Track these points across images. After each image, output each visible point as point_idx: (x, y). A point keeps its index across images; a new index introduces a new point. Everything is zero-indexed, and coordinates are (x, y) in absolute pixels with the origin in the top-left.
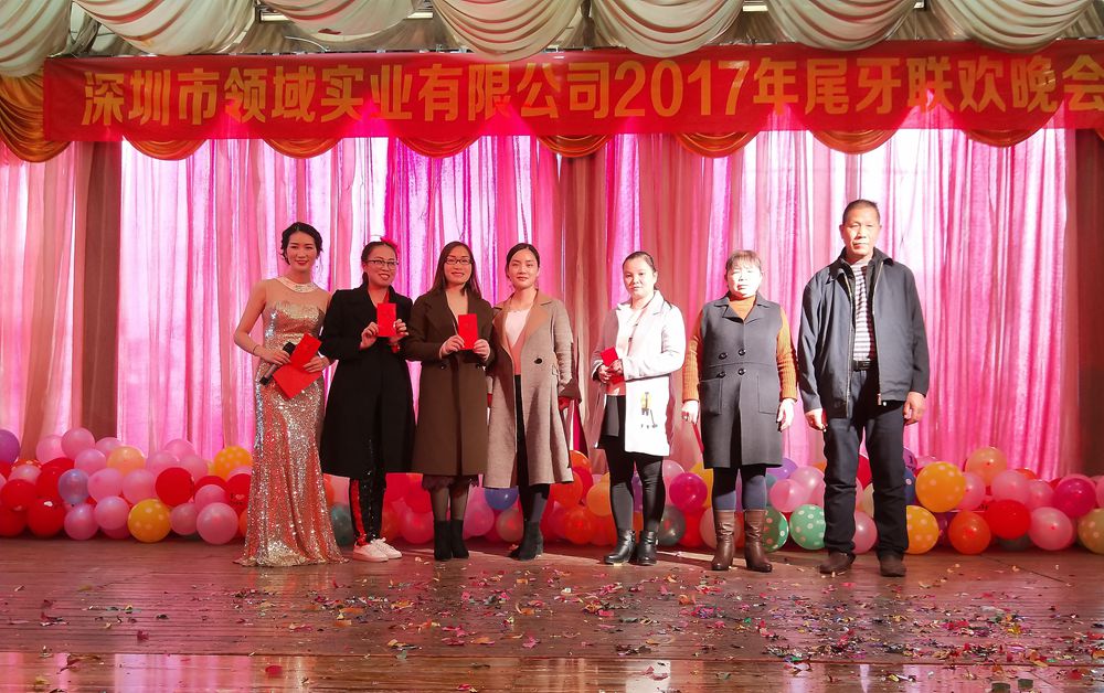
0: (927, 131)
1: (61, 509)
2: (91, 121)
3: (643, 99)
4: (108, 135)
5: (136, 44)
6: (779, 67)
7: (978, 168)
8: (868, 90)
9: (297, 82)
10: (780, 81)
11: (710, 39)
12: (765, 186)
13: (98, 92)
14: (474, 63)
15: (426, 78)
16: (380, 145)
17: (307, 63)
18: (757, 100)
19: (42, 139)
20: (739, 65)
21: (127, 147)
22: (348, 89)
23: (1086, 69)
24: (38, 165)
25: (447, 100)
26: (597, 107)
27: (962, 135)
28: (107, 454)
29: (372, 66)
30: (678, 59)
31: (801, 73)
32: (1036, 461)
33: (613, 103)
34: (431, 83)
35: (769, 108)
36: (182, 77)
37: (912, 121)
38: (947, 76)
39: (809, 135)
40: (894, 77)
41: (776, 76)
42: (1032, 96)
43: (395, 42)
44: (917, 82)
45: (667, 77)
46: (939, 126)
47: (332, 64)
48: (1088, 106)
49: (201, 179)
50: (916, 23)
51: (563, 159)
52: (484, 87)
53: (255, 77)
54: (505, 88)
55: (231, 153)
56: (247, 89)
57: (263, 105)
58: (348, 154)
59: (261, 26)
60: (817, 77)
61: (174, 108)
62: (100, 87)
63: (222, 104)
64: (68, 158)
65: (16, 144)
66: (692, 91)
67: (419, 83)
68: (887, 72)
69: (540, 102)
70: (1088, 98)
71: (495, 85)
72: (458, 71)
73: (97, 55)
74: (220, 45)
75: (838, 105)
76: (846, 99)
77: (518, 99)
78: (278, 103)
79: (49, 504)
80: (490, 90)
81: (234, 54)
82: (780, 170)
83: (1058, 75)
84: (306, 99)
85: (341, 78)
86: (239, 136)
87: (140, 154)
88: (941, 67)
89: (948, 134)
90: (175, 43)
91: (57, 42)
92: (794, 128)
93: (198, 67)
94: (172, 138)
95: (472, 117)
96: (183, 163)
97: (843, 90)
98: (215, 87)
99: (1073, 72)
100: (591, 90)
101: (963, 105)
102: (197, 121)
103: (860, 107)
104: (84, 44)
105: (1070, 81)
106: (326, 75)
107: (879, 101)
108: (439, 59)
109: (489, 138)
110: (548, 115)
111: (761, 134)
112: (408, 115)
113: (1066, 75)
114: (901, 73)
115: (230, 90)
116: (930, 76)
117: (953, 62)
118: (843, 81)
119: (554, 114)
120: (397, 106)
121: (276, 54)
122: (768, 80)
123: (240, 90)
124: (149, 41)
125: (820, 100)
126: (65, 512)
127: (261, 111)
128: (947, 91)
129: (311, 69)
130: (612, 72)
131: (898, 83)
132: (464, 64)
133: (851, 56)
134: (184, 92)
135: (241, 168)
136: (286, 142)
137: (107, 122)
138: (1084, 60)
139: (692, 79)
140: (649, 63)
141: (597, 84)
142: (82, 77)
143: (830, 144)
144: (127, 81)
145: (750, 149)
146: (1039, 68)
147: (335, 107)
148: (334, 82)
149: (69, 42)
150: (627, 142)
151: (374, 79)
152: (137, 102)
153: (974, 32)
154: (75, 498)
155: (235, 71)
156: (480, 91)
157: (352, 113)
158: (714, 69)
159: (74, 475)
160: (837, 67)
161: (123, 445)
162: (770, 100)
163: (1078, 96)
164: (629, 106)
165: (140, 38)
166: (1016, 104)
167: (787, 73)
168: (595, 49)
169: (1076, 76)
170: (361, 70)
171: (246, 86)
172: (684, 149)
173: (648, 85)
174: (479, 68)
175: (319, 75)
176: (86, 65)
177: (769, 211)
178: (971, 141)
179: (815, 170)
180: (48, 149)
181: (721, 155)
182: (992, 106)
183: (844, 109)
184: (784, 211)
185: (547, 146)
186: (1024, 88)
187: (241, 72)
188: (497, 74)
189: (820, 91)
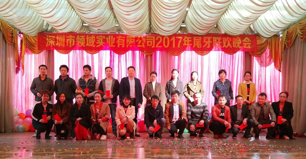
0: (217, 51)
2: (48, 46)
3: (161, 44)
4: (52, 49)
6: (188, 38)
7: (226, 59)
8: (205, 43)
9: (91, 38)
10: (188, 41)
11: (175, 32)
12: (185, 62)
13: (49, 40)
14: (128, 36)
15: (118, 39)
16: (108, 52)
17: (93, 34)
18: (184, 45)
19: (37, 49)
20: (180, 37)
21: (55, 51)
22: (102, 40)
23: (247, 40)
24: (37, 54)
25: (122, 43)
26: (152, 45)
27: (223, 52)
29: (107, 36)
30: (169, 36)
31: (192, 39)
33: (156, 44)
34: (119, 39)
35: (186, 46)
36: (67, 37)
37: (214, 50)
38: (221, 41)
39: (194, 52)
40: (210, 41)
42: (237, 45)
43: (111, 31)
44: (215, 42)
45: (166, 40)
46: (219, 50)
47: (99, 35)
48: (247, 47)
50: (215, 30)
51: (145, 55)
53: (82, 37)
54: (134, 41)
55: (77, 53)
56: (81, 40)
57: (84, 43)
58: (102, 53)
59: (83, 26)
60: (196, 40)
61: (66, 43)
62: (50, 39)
63: (76, 43)
64: (43, 53)
65: (32, 50)
66: (171, 43)
67: (116, 40)
68: (209, 40)
69: (141, 44)
70: (247, 45)
72: (124, 37)
73: (49, 32)
74: (75, 30)
76: (201, 45)
77: (137, 43)
78: (87, 43)
80: (131, 41)
81: (78, 32)
82: (188, 59)
83: (242, 41)
84: (93, 42)
85: (100, 38)
86: (79, 49)
87: (58, 53)
88: (219, 39)
89: (221, 52)
91: (41, 29)
92: (191, 50)
93: (71, 35)
94: (65, 50)
95: (127, 47)
96: (67, 55)
97: (201, 43)
98: (74, 39)
99: (244, 40)
100: (151, 42)
101: (223, 47)
102: (70, 46)
103: (204, 46)
104: (46, 30)
105: (244, 42)
106: (97, 37)
107: (207, 45)
108: (120, 35)
109: (131, 51)
111: (185, 51)
112: (114, 46)
116: (217, 41)
117: (222, 38)
118: (201, 41)
119: (144, 47)
120: (112, 44)
121: (87, 33)
122: (186, 41)
123: (79, 40)
124: (62, 30)
125: (196, 45)
127: (84, 45)
128: (220, 44)
129: (94, 36)
130: (155, 39)
131: (211, 42)
132: (126, 36)
133: (202, 36)
134: (68, 40)
135: (80, 56)
136: (89, 51)
137: (51, 46)
138: (247, 38)
139: (171, 40)
140: (163, 37)
141: (152, 41)
142: (46, 36)
143: (198, 54)
144: (55, 37)
145: (182, 54)
146: (238, 39)
147: (99, 44)
149: (43, 29)
150: (158, 53)
151: (107, 38)
152: (58, 42)
153: (226, 32)
155: (78, 36)
156: (129, 42)
157: (103, 45)
158: (176, 38)
160: (199, 38)
163: (245, 45)
164: (159, 45)
165: (60, 30)
166: (234, 46)
167: (190, 39)
168: (152, 33)
169: (245, 41)
170: (105, 37)
171: (81, 39)
172: (170, 54)
173: (162, 41)
174: (129, 37)
175: (96, 37)
176: (47, 34)
177: (186, 67)
178: (225, 54)
179: (195, 59)
180: (39, 51)
181: (177, 55)
182: (229, 47)
183: (201, 47)
184: (189, 67)
185: (142, 53)
186: (235, 43)
187: (80, 36)
188: (132, 38)
189: (196, 43)
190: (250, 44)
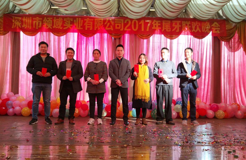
0: (185, 35)
1: (7, 109)
2: (14, 27)
3: (130, 27)
4: (18, 31)
5: (24, 11)
6: (157, 22)
8: (175, 27)
9: (59, 21)
10: (157, 24)
11: (144, 16)
12: (154, 46)
13: (16, 21)
15: (86, 21)
16: (76, 34)
17: (61, 17)
18: (153, 28)
19: (2, 31)
20: (149, 21)
21: (21, 33)
22: (69, 22)
23: (216, 25)
24: (2, 36)
25: (90, 26)
26: (121, 28)
27: (192, 36)
28: (17, 98)
29: (74, 18)
30: (138, 19)
31: (161, 23)
32: (205, 100)
33: (124, 27)
34: (87, 22)
35: (155, 30)
36: (34, 19)
37: (183, 34)
38: (190, 25)
39: (163, 35)
40: (180, 25)
41: (156, 24)
43: (79, 14)
44: (184, 26)
45: (135, 23)
46: (188, 35)
47: (66, 17)
48: (216, 32)
49: (38, 40)
51: (114, 38)
52: (98, 23)
53: (50, 20)
54: (102, 24)
55: (44, 35)
57: (51, 25)
58: (69, 36)
59: (51, 9)
60: (165, 24)
61: (32, 25)
62: (16, 20)
63: (42, 25)
64: (9, 35)
66: (140, 26)
67: (84, 22)
68: (178, 24)
69: (109, 27)
70: (216, 30)
71: (100, 23)
72: (92, 20)
73: (15, 13)
74: (42, 13)
75: (169, 30)
77: (105, 26)
78: (55, 25)
79: (4, 108)
80: (99, 24)
81: (45, 14)
82: (157, 42)
83: (211, 26)
84: (61, 24)
85: (68, 20)
86: (46, 31)
87: (25, 34)
88: (189, 23)
89: (190, 36)
90: (33, 11)
91: (7, 10)
92: (160, 34)
93: (38, 17)
94: (32, 32)
95: (95, 29)
96: (34, 37)
97: (170, 27)
98: (41, 21)
99: (213, 25)
100: (120, 25)
101: (193, 31)
102: (37, 28)
103: (173, 30)
104: (12, 11)
105: (213, 27)
107: (176, 29)
108: (88, 17)
109: (99, 34)
110: (111, 30)
111: (154, 35)
112: (82, 29)
113: (212, 26)
114: (181, 24)
115: (44, 22)
116: (186, 25)
117: (191, 23)
118: (170, 25)
119: (112, 29)
120: (80, 26)
121: (54, 15)
123: (46, 22)
124: (27, 10)
125: (165, 29)
126: (7, 110)
127: (51, 26)
128: (190, 28)
129: (62, 18)
130: (124, 22)
131: (180, 26)
132: (94, 18)
133: (171, 20)
134: (34, 22)
135: (46, 38)
136: (56, 33)
137: (18, 28)
138: (215, 23)
139: (140, 23)
140: (132, 20)
141: (121, 23)
142: (12, 18)
143: (167, 38)
144: (22, 19)
145: (151, 38)
146: (207, 24)
147: (67, 26)
148: (67, 21)
149: (9, 10)
150: (127, 36)
151: (75, 21)
152: (24, 24)
153: (195, 16)
154: (10, 107)
155: (45, 18)
156: (97, 24)
157: (70, 28)
158: (144, 22)
159: (9, 102)
160: (168, 22)
161: (20, 96)
162: (155, 28)
163: (214, 30)
164: (128, 28)
165: (25, 10)
166: (203, 31)
167: (159, 23)
168: (120, 17)
170: (72, 19)
171: (48, 21)
172: (138, 38)
173: (131, 24)
174: (97, 19)
175: (63, 19)
176: (13, 15)
177: (155, 50)
178: (194, 38)
179: (164, 43)
180: (4, 33)
181: (145, 39)
182: (198, 31)
183: (170, 31)
184: (157, 50)
185: (110, 36)
186: (204, 28)
187: (47, 18)
188: (101, 21)
189: (165, 27)
190: (219, 29)
